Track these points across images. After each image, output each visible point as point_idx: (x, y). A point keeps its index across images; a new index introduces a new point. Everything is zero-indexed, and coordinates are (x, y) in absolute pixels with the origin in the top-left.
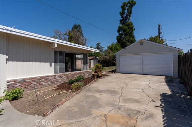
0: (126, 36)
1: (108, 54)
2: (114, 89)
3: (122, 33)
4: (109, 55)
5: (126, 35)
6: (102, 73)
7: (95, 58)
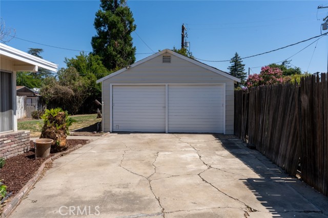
0: (116, 39)
1: (70, 81)
2: (126, 186)
3: (105, 30)
4: (73, 84)
5: (115, 37)
6: (68, 137)
7: (25, 90)
